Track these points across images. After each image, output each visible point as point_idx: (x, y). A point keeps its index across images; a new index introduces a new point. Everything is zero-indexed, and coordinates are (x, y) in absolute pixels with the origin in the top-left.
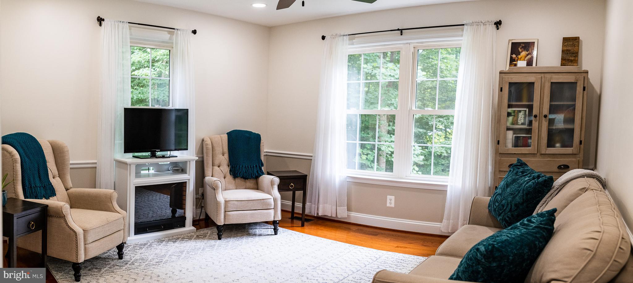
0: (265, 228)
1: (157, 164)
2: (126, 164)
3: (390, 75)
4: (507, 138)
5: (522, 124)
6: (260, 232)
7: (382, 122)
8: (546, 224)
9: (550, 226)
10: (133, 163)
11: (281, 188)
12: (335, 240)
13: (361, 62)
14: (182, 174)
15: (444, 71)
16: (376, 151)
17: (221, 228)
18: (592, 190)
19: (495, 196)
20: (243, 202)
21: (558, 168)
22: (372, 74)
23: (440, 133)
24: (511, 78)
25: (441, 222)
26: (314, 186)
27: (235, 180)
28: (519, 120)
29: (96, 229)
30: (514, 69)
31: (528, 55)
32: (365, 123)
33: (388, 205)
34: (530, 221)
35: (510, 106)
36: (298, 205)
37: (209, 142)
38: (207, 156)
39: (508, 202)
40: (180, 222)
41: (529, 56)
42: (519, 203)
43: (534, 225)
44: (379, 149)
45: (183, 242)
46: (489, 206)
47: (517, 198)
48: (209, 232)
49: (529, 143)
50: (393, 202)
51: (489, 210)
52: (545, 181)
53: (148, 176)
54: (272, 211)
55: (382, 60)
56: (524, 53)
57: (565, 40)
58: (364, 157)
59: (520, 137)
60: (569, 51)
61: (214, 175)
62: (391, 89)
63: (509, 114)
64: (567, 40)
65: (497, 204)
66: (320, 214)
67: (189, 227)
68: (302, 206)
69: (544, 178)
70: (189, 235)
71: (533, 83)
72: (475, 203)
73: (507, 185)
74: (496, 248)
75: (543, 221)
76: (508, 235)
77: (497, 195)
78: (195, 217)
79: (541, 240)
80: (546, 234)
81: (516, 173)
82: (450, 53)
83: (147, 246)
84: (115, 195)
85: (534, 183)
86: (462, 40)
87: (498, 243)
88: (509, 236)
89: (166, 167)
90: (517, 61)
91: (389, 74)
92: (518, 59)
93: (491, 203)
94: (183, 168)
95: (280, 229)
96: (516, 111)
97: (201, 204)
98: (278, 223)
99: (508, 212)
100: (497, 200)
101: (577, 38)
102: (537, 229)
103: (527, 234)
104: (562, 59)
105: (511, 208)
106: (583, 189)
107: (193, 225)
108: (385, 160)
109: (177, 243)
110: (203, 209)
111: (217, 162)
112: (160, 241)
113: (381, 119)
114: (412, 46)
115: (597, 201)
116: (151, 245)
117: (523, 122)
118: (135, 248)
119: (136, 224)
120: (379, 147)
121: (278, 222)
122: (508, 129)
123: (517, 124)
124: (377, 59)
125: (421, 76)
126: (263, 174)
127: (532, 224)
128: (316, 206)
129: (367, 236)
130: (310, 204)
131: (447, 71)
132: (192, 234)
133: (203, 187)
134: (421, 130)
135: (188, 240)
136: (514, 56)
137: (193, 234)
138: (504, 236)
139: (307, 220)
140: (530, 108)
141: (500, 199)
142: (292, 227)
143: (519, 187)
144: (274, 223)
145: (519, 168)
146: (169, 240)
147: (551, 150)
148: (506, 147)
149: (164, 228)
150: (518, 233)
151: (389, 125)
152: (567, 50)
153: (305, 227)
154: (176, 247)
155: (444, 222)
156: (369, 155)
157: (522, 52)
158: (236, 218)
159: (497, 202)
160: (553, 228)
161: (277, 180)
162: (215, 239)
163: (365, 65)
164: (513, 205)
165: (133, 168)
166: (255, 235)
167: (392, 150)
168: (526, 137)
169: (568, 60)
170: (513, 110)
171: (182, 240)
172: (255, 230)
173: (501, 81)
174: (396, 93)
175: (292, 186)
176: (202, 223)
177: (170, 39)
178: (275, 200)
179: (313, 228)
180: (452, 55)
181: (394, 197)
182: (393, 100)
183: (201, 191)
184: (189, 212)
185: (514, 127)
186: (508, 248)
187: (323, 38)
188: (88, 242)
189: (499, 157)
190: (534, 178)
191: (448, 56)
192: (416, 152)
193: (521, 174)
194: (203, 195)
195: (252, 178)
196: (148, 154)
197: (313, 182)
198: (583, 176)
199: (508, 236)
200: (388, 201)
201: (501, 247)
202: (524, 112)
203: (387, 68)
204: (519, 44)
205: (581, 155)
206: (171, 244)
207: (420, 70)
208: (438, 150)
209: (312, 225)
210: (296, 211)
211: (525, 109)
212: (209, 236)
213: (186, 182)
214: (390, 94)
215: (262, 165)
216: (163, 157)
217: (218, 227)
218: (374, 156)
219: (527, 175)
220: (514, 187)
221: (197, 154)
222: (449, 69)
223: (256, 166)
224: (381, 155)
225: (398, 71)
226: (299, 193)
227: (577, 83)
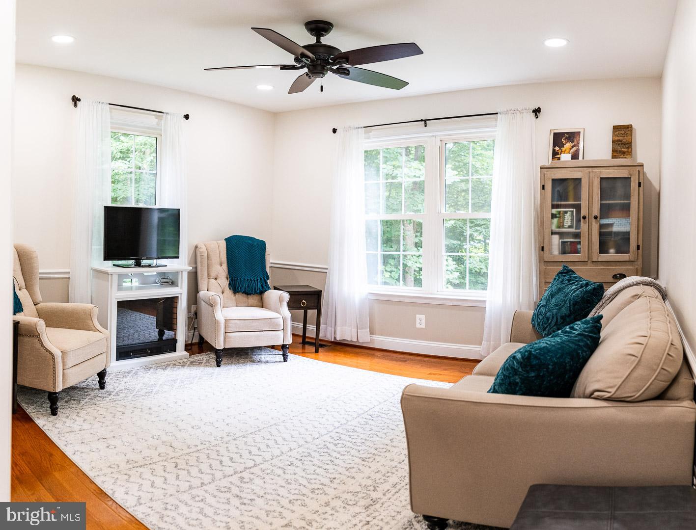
0: (271, 354)
1: (141, 275)
2: (107, 273)
3: (415, 176)
4: (552, 244)
5: (570, 227)
6: (267, 359)
7: (408, 233)
8: (590, 332)
9: (595, 334)
10: (115, 273)
11: (292, 306)
12: (357, 367)
13: (380, 161)
14: (172, 287)
15: (480, 170)
16: (401, 267)
17: (221, 352)
18: (646, 296)
19: (538, 309)
20: (246, 321)
21: (613, 277)
22: (393, 175)
23: (478, 245)
24: (554, 174)
25: (481, 345)
26: (330, 304)
27: (235, 296)
28: (565, 222)
29: (77, 350)
30: (557, 163)
31: (573, 147)
32: (387, 235)
33: (418, 326)
34: (572, 328)
35: (553, 207)
36: (311, 328)
37: (204, 249)
38: (202, 266)
39: (553, 314)
40: (171, 346)
41: (575, 149)
42: (566, 315)
43: (576, 332)
44: (405, 265)
45: (175, 369)
46: (533, 320)
47: (563, 309)
48: (205, 359)
49: (578, 249)
50: (423, 322)
51: (533, 324)
52: (594, 289)
53: (131, 289)
54: (281, 333)
55: (404, 158)
56: (568, 145)
57: (616, 128)
58: (387, 275)
59: (567, 242)
60: (621, 141)
61: (209, 289)
62: (415, 192)
63: (553, 216)
64: (618, 129)
65: (541, 317)
66: (338, 339)
67: (180, 351)
68: (315, 329)
69: (593, 286)
70: (181, 361)
71: (580, 180)
72: (517, 318)
73: (552, 295)
74: (534, 355)
75: (588, 328)
76: (547, 342)
77: (541, 307)
78: (187, 340)
79: (585, 349)
80: (591, 343)
81: (562, 282)
82: (486, 149)
83: (131, 374)
84: (96, 311)
85: (581, 292)
86: (495, 131)
87: (536, 350)
88: (549, 343)
89: (153, 279)
90: (561, 154)
91: (413, 174)
92: (562, 152)
93: (534, 317)
94: (173, 280)
95: (290, 356)
96: (562, 212)
97: (194, 324)
98: (288, 348)
99: (554, 326)
100: (540, 313)
101: (630, 126)
102: (580, 337)
103: (568, 341)
104: (612, 151)
105: (557, 321)
106: (636, 295)
107: (186, 350)
108: (413, 279)
109: (168, 370)
110: (196, 331)
111: (213, 274)
112: (148, 368)
113: (407, 228)
114: (438, 139)
115: (649, 307)
116: (136, 373)
117: (570, 224)
118: (118, 376)
119: (118, 348)
120: (405, 262)
121: (288, 346)
122: (553, 233)
123: (563, 227)
124: (399, 157)
125: (451, 176)
126: (269, 288)
127: (574, 332)
128: (333, 329)
129: (395, 362)
130: (325, 326)
131: (483, 170)
132: (184, 360)
133: (196, 304)
134: (455, 242)
135: (180, 367)
136: (557, 148)
137: (186, 360)
138: (543, 343)
139: (322, 346)
140: (578, 208)
141: (544, 311)
142: (303, 354)
143: (565, 297)
144: (283, 347)
145: (564, 276)
146: (158, 367)
147: (604, 257)
148: (551, 254)
149: (151, 353)
150: (559, 340)
151: (416, 236)
152: (619, 141)
153: (319, 353)
154: (167, 375)
155: (484, 344)
156: (392, 273)
157: (566, 143)
158: (238, 341)
159: (541, 315)
160: (600, 338)
161: (287, 296)
162: (213, 366)
163: (384, 165)
164: (559, 318)
165: (115, 278)
166: (260, 362)
167: (420, 266)
168: (574, 242)
169: (620, 151)
170: (558, 211)
171: (174, 368)
172: (260, 356)
173: (543, 177)
174: (423, 197)
175: (304, 304)
176: (195, 348)
177: (158, 125)
178: (284, 320)
179: (331, 356)
180: (489, 152)
181: (424, 316)
182: (419, 205)
183: (193, 308)
184: (181, 334)
185: (560, 231)
186: (547, 356)
187: (335, 131)
188: (67, 367)
189: (544, 265)
190: (582, 287)
191: (483, 152)
192: (449, 268)
193: (567, 282)
194: (196, 314)
195: (256, 293)
196: (131, 262)
197: (329, 299)
198: (638, 284)
199: (547, 344)
200: (418, 321)
201: (540, 354)
202: (570, 213)
203: (411, 167)
204: (563, 134)
205: (640, 262)
206: (160, 371)
207: (450, 169)
208: (476, 265)
209: (328, 351)
210: (307, 335)
211: (572, 210)
212: (206, 363)
213: (177, 297)
214: (416, 199)
215: (268, 278)
216: (150, 266)
217: (217, 352)
218: (399, 274)
219: (573, 283)
220: (560, 297)
221: (189, 264)
222: (485, 168)
223: (261, 279)
224: (407, 273)
225: (423, 171)
226: (312, 313)
227: (630, 178)
